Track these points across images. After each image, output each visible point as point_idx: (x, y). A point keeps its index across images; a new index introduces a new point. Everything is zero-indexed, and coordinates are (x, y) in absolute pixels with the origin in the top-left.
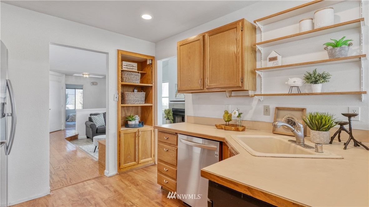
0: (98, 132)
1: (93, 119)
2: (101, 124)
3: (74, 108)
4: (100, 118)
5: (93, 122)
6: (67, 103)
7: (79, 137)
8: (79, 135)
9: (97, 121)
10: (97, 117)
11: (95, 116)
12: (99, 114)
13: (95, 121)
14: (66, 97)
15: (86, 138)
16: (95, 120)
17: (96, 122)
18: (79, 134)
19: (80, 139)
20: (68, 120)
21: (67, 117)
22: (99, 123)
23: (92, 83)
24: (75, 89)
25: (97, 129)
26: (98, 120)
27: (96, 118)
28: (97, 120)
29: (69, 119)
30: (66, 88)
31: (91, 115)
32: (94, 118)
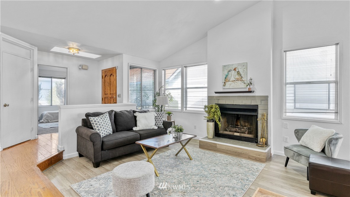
0: (104, 147)
1: (93, 124)
2: (106, 132)
3: (50, 104)
4: (105, 121)
5: (92, 129)
6: (40, 96)
7: (65, 156)
8: (64, 153)
9: (101, 127)
10: (100, 119)
11: (97, 118)
12: (102, 114)
13: (98, 127)
14: (39, 89)
15: (78, 155)
16: (96, 124)
17: (99, 130)
18: (64, 151)
19: (66, 160)
20: (41, 121)
21: (40, 115)
22: (104, 131)
23: (80, 66)
24: (51, 78)
25: (103, 142)
26: (103, 125)
27: (98, 122)
28: (100, 125)
29: (44, 118)
30: (39, 77)
31: (88, 115)
32: (95, 121)
